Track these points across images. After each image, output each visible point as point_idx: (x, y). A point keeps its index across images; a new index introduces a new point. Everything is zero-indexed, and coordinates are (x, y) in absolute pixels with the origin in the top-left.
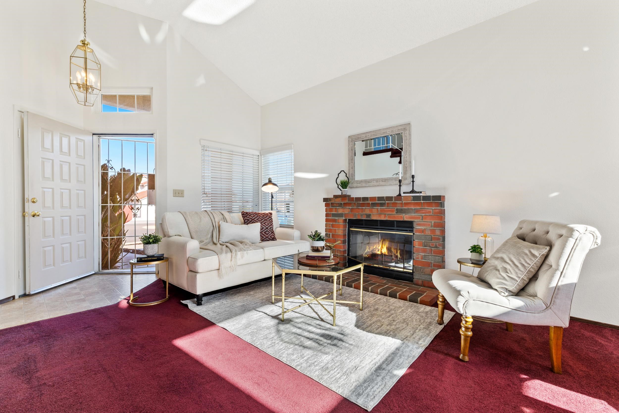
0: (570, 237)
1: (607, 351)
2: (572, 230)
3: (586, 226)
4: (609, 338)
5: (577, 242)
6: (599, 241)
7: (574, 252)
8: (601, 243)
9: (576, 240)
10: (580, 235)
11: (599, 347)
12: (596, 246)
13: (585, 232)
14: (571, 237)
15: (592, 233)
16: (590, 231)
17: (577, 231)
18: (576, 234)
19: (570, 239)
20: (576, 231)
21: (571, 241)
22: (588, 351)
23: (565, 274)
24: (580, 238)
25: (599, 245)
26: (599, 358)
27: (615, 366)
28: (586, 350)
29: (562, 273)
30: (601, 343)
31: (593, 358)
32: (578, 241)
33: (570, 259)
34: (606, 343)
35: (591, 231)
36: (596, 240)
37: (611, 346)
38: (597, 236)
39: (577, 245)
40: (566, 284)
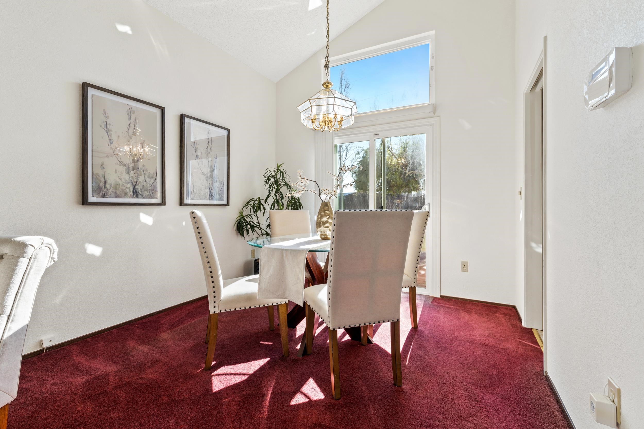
0: (21, 257)
1: (35, 393)
2: (23, 246)
3: (42, 237)
4: (26, 375)
5: (31, 263)
6: (55, 256)
7: (26, 279)
8: (57, 258)
9: (30, 259)
10: (35, 252)
11: (24, 396)
12: (53, 263)
13: (41, 246)
14: (23, 256)
15: (49, 246)
16: (46, 244)
17: (31, 247)
18: (30, 251)
19: (22, 259)
20: (29, 246)
21: (23, 262)
22: (15, 411)
23: (14, 316)
24: (35, 255)
25: (56, 260)
26: (34, 411)
27: (55, 407)
28: (12, 412)
29: (9, 316)
30: (23, 388)
31: (28, 417)
32: (32, 260)
33: (22, 291)
34: (29, 384)
35: (48, 244)
36: (53, 255)
37: (35, 385)
38: (54, 250)
39: (31, 267)
40: (15, 332)
